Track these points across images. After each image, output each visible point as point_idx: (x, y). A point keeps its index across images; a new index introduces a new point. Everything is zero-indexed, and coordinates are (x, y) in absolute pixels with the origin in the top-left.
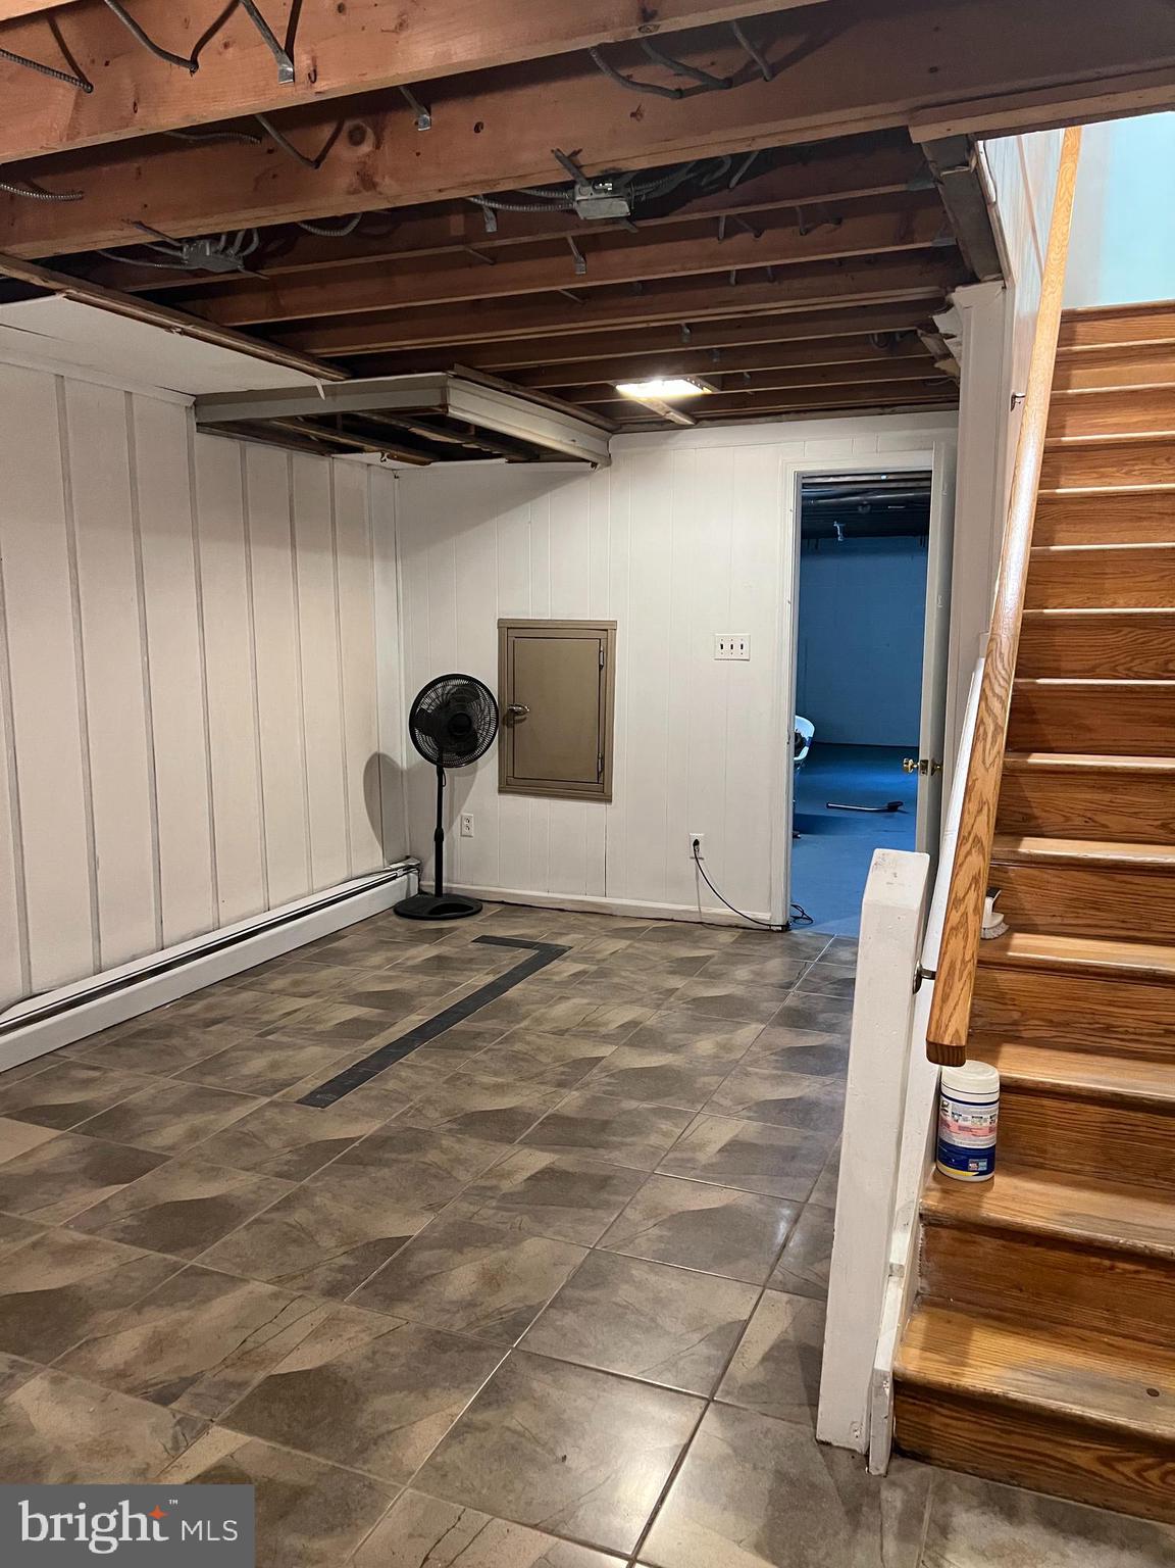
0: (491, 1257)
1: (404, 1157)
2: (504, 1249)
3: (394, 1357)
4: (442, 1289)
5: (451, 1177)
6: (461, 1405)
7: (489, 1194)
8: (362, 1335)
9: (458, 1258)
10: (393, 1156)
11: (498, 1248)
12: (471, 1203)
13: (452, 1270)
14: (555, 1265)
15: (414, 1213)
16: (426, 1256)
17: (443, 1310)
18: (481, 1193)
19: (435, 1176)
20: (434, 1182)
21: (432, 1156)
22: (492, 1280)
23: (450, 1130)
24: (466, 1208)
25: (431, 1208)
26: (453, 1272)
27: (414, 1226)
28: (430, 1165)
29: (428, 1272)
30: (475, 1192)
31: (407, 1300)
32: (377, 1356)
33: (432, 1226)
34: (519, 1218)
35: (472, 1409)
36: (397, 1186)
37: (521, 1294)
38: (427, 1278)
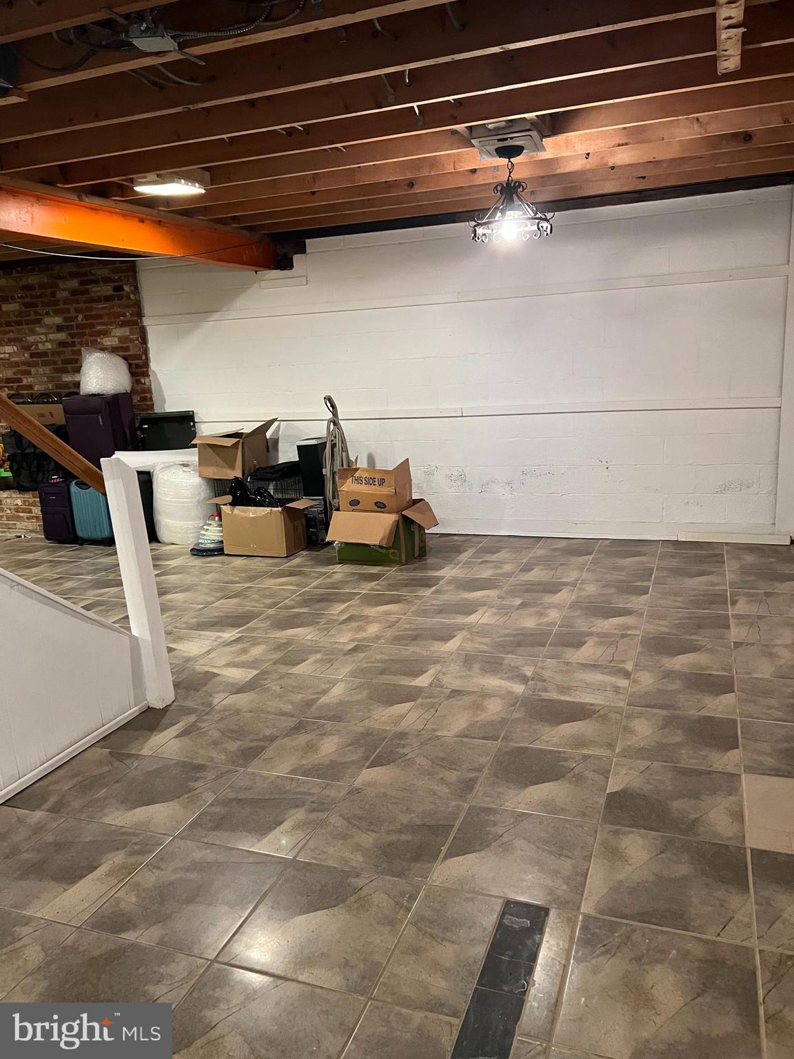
0: (313, 759)
1: (394, 837)
2: (304, 765)
3: (359, 711)
4: (340, 740)
5: (347, 820)
6: (324, 700)
7: (315, 805)
8: (378, 717)
9: (333, 757)
10: (404, 837)
11: (307, 765)
12: (328, 796)
13: (336, 750)
14: (272, 759)
15: (370, 784)
16: (354, 757)
17: (338, 731)
18: (321, 806)
19: (360, 818)
20: (361, 812)
21: (368, 839)
22: (311, 747)
23: (358, 876)
24: (332, 793)
25: (358, 791)
26: (335, 749)
27: (368, 775)
28: (368, 830)
29: (350, 748)
30: (326, 806)
31: (358, 734)
32: (367, 711)
33: (354, 776)
34: (293, 786)
35: (320, 698)
36: (390, 807)
37: (294, 741)
38: (350, 745)
